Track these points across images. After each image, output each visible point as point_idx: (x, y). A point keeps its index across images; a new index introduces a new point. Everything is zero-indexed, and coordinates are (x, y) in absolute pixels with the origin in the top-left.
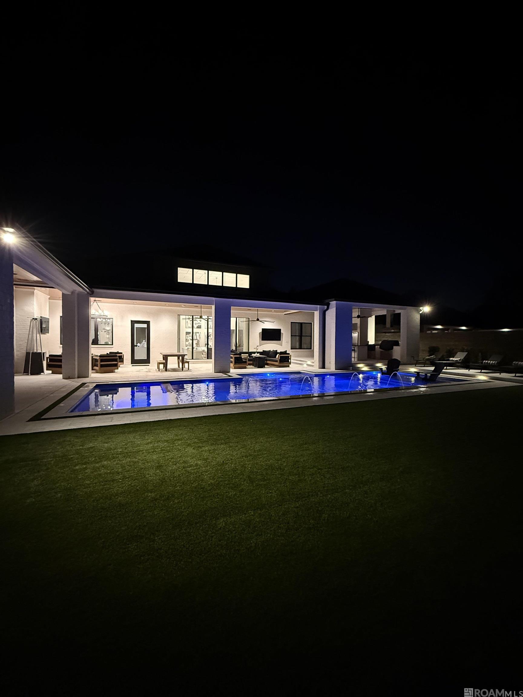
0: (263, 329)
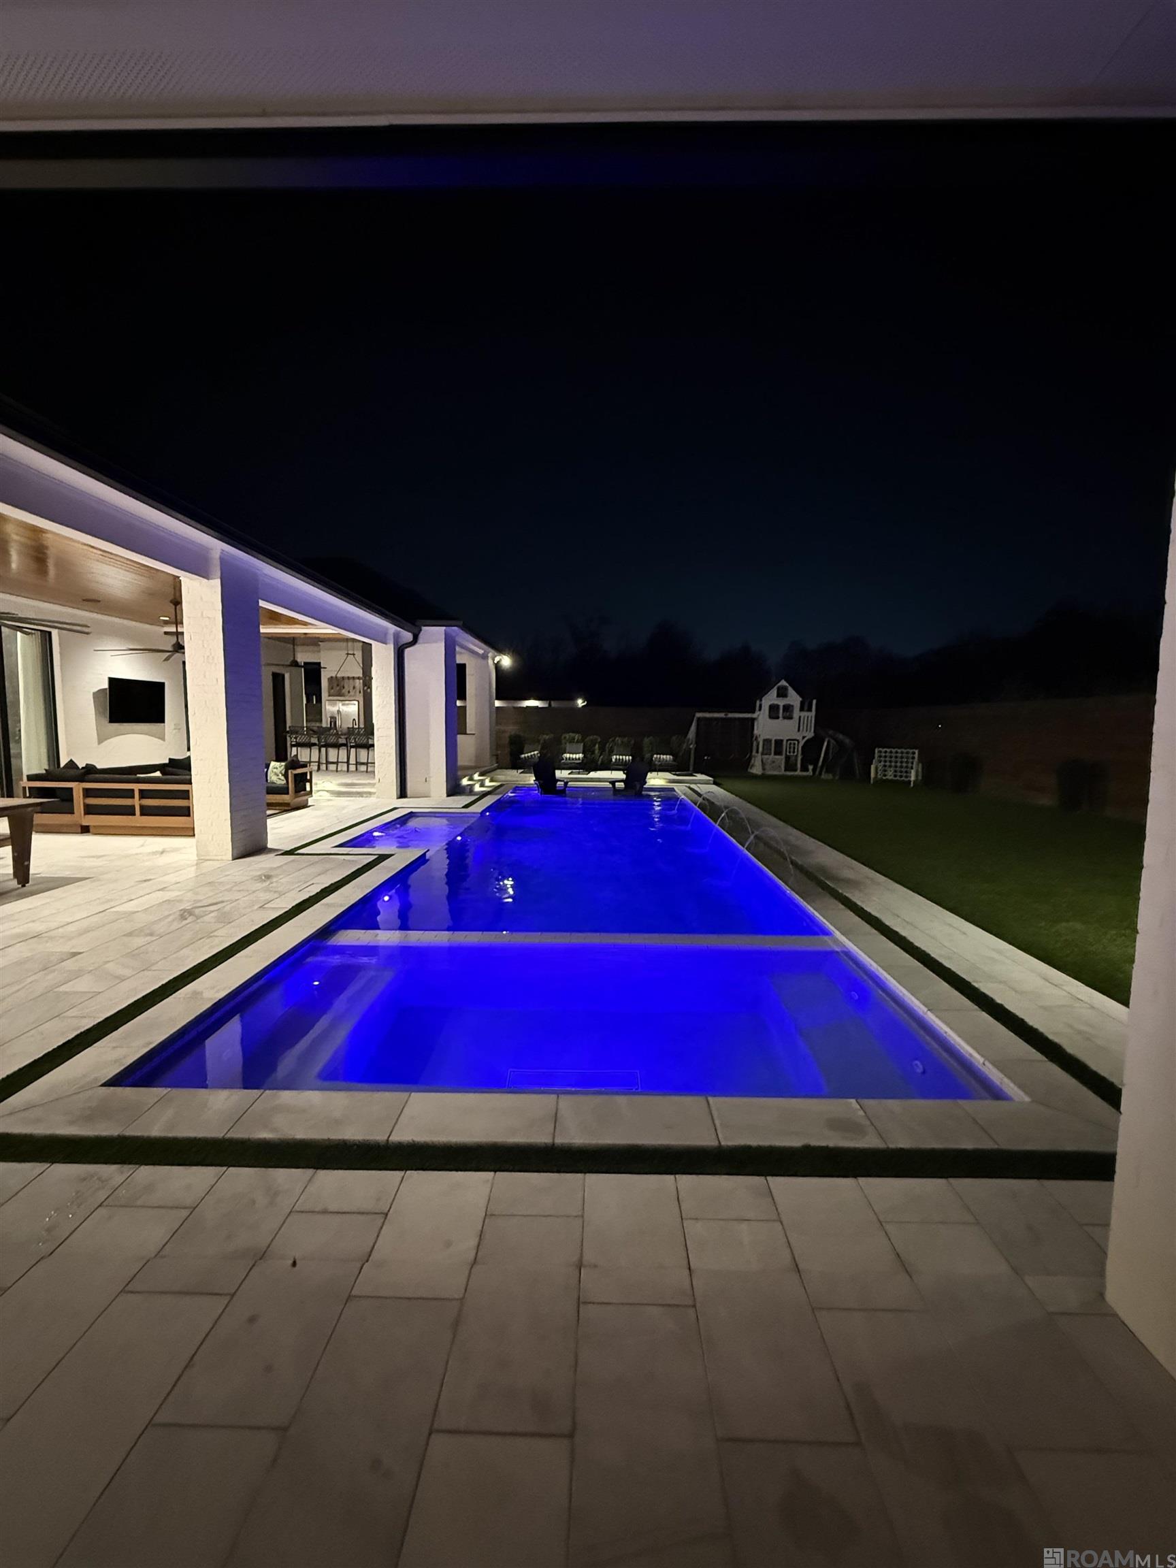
0: (112, 681)
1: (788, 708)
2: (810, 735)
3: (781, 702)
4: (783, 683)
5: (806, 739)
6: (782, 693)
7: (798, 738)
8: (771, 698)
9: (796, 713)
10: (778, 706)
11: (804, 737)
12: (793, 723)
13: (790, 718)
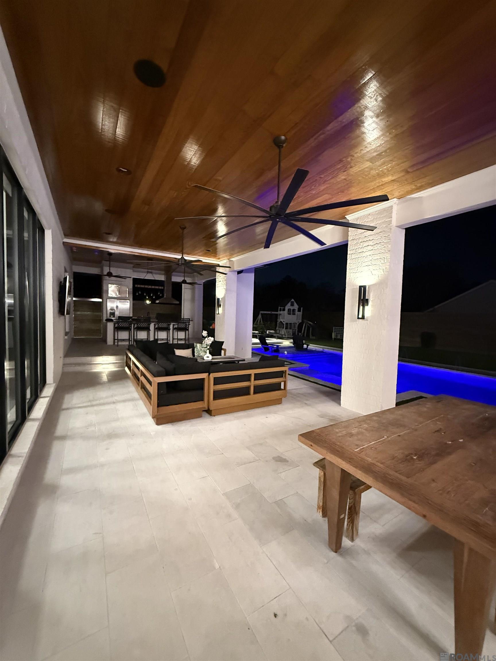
1: (294, 310)
2: (300, 321)
3: (292, 308)
4: (293, 300)
5: (299, 323)
6: (292, 305)
7: (296, 322)
8: (288, 306)
9: (297, 312)
10: (290, 309)
11: (298, 322)
12: (295, 317)
13: (295, 314)
